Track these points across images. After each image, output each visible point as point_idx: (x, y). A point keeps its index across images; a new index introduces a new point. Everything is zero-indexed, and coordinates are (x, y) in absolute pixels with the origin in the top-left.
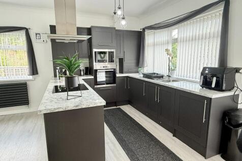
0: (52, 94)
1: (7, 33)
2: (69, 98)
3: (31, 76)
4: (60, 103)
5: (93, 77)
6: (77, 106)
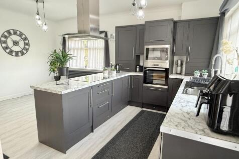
5: (142, 75)
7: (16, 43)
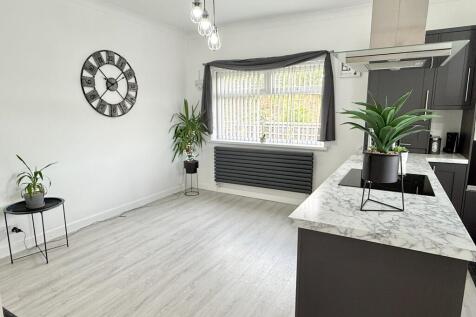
0: (335, 188)
1: (297, 66)
2: (369, 206)
3: (323, 143)
4: (339, 214)
5: (465, 161)
6: (376, 236)
7: (111, 84)
